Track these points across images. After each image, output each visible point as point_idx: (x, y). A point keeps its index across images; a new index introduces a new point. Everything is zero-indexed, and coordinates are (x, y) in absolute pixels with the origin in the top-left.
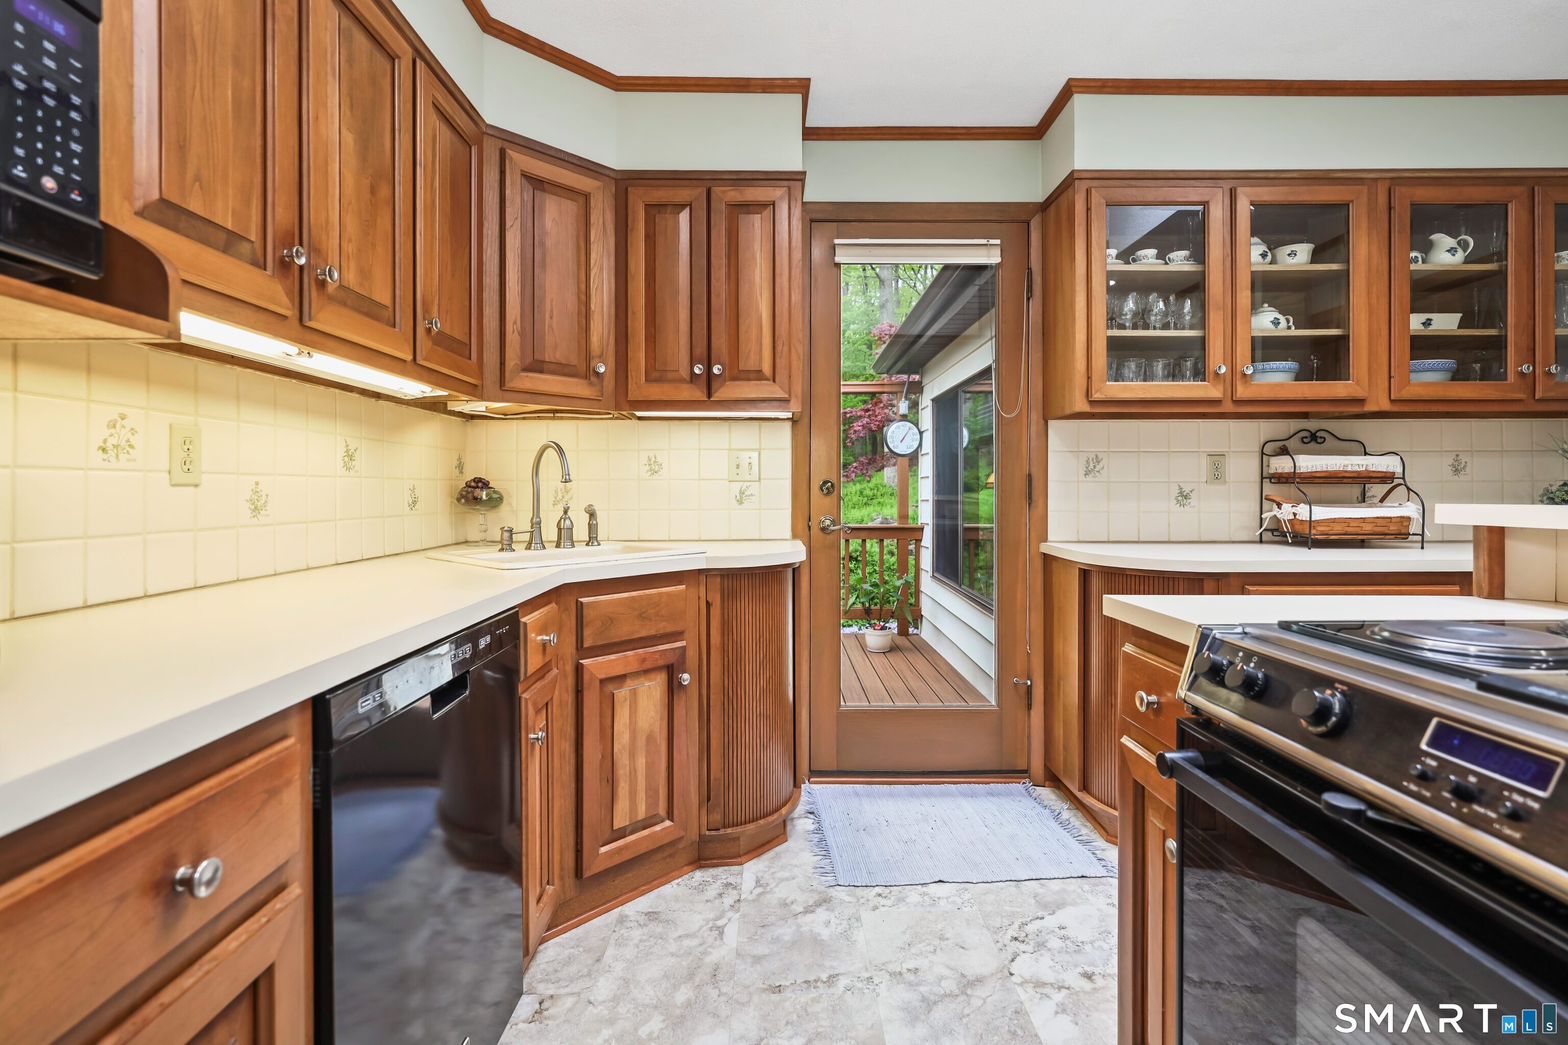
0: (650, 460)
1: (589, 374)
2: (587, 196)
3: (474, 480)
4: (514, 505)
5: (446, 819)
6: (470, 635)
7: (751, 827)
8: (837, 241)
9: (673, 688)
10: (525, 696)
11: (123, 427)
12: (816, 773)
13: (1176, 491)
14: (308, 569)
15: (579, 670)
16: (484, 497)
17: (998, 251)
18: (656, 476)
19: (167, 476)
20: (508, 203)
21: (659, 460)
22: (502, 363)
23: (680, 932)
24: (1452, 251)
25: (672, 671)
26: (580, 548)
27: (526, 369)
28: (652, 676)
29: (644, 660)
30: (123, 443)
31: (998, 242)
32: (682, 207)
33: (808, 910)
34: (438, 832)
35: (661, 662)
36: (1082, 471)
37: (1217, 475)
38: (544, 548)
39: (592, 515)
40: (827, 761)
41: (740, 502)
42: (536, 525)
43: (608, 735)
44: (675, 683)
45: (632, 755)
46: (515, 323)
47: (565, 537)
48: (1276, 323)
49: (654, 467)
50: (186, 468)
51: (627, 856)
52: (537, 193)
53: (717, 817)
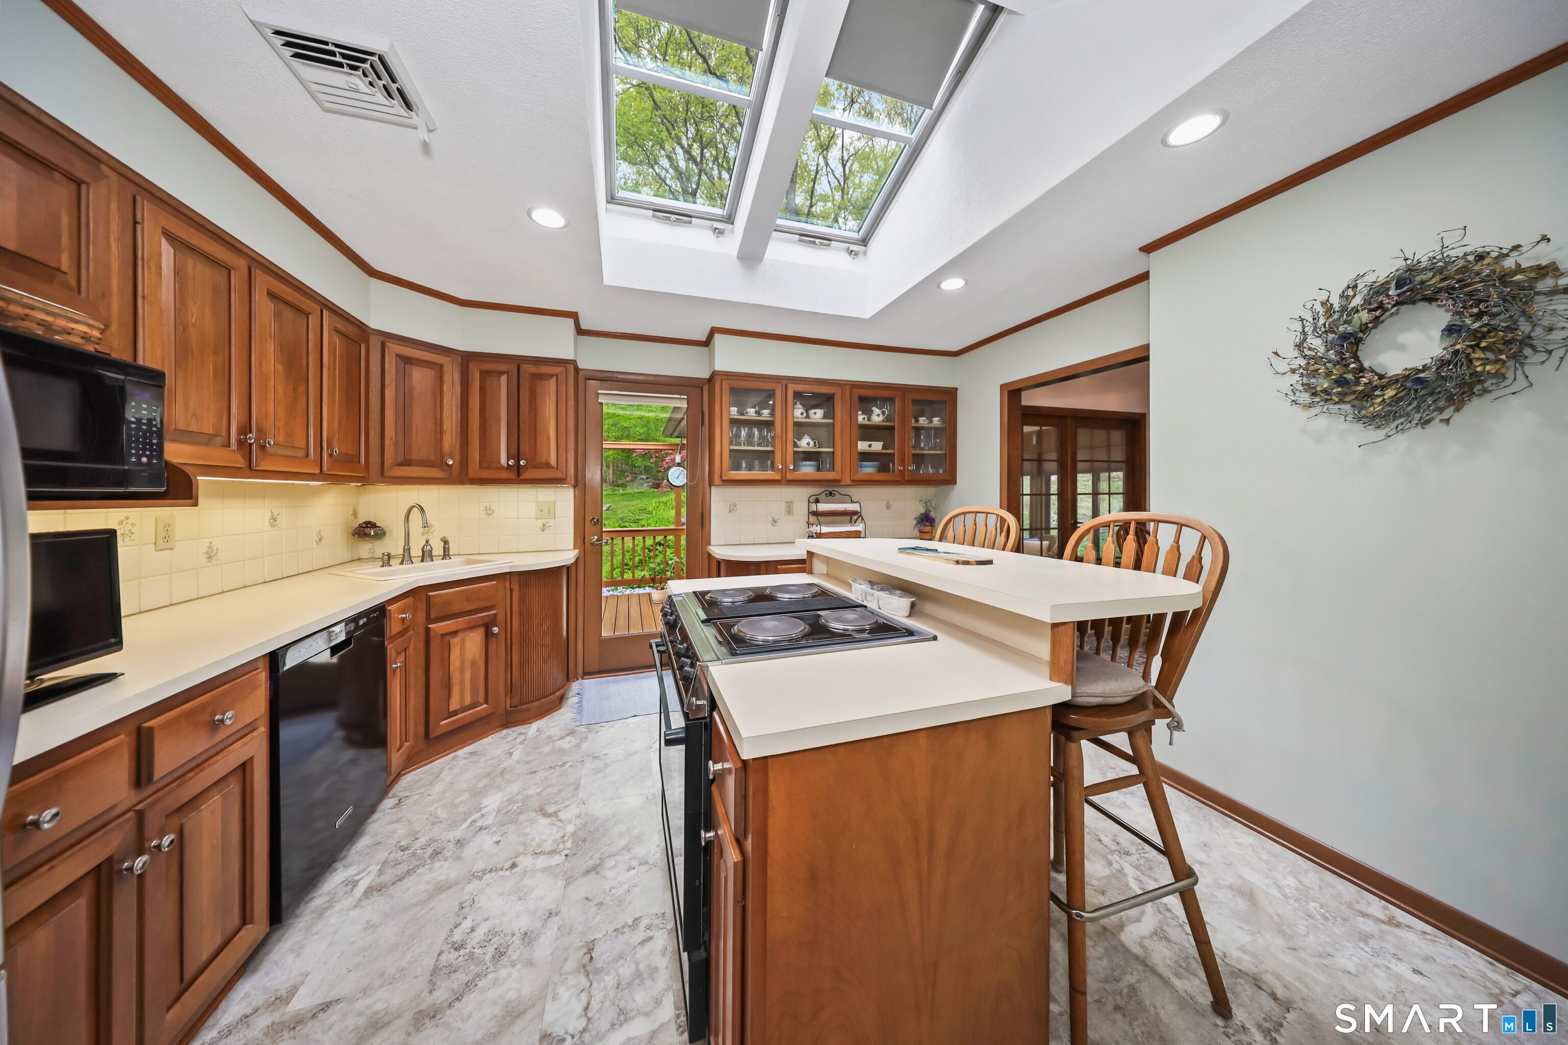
0: (486, 508)
1: (442, 465)
2: (441, 366)
3: (365, 523)
4: (395, 536)
5: (343, 724)
6: (354, 619)
7: (537, 703)
8: (599, 391)
9: (488, 635)
10: (390, 646)
11: (127, 523)
12: (587, 674)
13: (771, 520)
14: (245, 587)
15: (428, 630)
16: (372, 533)
17: (686, 402)
18: (490, 517)
19: (153, 546)
20: (387, 373)
21: (492, 508)
22: (383, 462)
23: (488, 758)
24: (878, 415)
25: (487, 627)
26: (438, 562)
27: (400, 465)
28: (475, 630)
29: (470, 622)
30: (127, 532)
31: (686, 397)
32: (502, 373)
33: (562, 738)
34: (340, 734)
35: (480, 623)
36: (728, 510)
37: (789, 511)
38: (412, 563)
39: (446, 542)
40: (593, 667)
41: (543, 530)
42: (407, 549)
43: (446, 662)
44: (489, 632)
45: (462, 672)
46: (391, 439)
47: (427, 555)
48: (808, 444)
49: (489, 512)
50: (165, 540)
51: (457, 725)
52: (407, 366)
53: (516, 700)
